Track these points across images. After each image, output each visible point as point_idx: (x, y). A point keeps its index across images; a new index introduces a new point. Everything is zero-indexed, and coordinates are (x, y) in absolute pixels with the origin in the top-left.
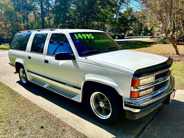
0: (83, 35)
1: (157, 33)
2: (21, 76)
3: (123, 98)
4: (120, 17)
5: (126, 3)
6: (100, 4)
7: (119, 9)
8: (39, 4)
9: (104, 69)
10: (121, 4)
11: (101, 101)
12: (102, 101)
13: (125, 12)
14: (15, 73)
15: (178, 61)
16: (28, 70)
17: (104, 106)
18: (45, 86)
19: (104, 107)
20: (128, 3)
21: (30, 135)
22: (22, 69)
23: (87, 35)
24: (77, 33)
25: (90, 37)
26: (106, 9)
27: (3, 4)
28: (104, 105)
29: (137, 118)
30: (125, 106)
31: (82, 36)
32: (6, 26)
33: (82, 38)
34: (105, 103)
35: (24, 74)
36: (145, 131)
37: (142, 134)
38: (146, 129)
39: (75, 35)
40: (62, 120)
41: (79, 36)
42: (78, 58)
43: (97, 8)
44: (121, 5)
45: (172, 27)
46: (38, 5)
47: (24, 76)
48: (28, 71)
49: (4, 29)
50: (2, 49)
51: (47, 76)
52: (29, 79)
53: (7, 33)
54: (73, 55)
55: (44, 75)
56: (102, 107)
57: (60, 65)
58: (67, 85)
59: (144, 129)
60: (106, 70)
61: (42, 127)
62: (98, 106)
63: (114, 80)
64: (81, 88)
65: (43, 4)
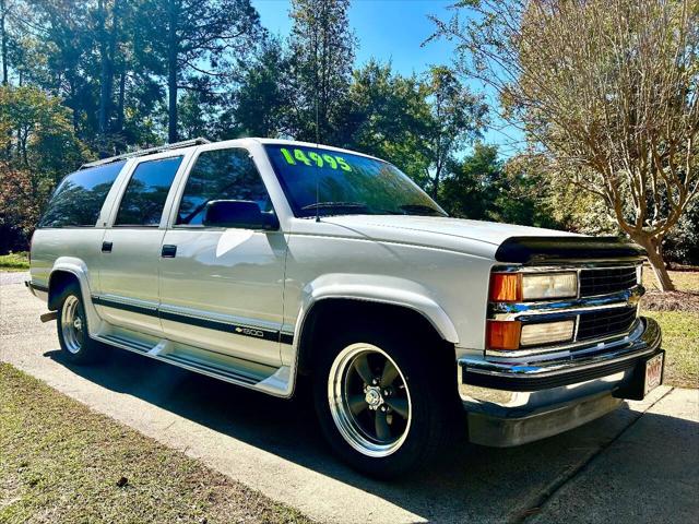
0: (312, 155)
1: (587, 229)
2: (63, 327)
3: (457, 352)
4: (451, 175)
5: (471, 129)
6: (380, 126)
7: (447, 147)
8: (164, 123)
9: (386, 247)
10: (453, 132)
11: (372, 385)
12: (375, 382)
13: (469, 159)
14: (45, 318)
15: (672, 309)
16: (96, 295)
17: (382, 401)
18: (153, 353)
19: (383, 409)
20: (482, 130)
21: (69, 507)
22: (72, 299)
23: (326, 157)
24: (291, 148)
25: (339, 165)
26: (402, 144)
27: (35, 109)
28: (384, 397)
29: (517, 441)
30: (464, 382)
31: (308, 157)
32: (35, 185)
33: (307, 162)
34: (387, 388)
35: (79, 320)
36: (550, 506)
37: (540, 515)
38: (555, 500)
39: (284, 151)
40: (209, 466)
41: (297, 157)
42: (290, 222)
43: (370, 137)
44: (455, 135)
45: (639, 190)
46: (160, 126)
47: (78, 326)
48: (96, 301)
49: (25, 197)
50: (7, 266)
51: (166, 307)
52: (93, 335)
53: (35, 209)
54: (271, 212)
55: (153, 305)
56: (376, 408)
57: (218, 255)
58: (242, 333)
59: (546, 498)
60: (393, 252)
61: (123, 483)
62: (357, 406)
63: (423, 285)
64: (292, 337)
65: (181, 123)
